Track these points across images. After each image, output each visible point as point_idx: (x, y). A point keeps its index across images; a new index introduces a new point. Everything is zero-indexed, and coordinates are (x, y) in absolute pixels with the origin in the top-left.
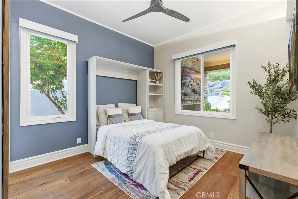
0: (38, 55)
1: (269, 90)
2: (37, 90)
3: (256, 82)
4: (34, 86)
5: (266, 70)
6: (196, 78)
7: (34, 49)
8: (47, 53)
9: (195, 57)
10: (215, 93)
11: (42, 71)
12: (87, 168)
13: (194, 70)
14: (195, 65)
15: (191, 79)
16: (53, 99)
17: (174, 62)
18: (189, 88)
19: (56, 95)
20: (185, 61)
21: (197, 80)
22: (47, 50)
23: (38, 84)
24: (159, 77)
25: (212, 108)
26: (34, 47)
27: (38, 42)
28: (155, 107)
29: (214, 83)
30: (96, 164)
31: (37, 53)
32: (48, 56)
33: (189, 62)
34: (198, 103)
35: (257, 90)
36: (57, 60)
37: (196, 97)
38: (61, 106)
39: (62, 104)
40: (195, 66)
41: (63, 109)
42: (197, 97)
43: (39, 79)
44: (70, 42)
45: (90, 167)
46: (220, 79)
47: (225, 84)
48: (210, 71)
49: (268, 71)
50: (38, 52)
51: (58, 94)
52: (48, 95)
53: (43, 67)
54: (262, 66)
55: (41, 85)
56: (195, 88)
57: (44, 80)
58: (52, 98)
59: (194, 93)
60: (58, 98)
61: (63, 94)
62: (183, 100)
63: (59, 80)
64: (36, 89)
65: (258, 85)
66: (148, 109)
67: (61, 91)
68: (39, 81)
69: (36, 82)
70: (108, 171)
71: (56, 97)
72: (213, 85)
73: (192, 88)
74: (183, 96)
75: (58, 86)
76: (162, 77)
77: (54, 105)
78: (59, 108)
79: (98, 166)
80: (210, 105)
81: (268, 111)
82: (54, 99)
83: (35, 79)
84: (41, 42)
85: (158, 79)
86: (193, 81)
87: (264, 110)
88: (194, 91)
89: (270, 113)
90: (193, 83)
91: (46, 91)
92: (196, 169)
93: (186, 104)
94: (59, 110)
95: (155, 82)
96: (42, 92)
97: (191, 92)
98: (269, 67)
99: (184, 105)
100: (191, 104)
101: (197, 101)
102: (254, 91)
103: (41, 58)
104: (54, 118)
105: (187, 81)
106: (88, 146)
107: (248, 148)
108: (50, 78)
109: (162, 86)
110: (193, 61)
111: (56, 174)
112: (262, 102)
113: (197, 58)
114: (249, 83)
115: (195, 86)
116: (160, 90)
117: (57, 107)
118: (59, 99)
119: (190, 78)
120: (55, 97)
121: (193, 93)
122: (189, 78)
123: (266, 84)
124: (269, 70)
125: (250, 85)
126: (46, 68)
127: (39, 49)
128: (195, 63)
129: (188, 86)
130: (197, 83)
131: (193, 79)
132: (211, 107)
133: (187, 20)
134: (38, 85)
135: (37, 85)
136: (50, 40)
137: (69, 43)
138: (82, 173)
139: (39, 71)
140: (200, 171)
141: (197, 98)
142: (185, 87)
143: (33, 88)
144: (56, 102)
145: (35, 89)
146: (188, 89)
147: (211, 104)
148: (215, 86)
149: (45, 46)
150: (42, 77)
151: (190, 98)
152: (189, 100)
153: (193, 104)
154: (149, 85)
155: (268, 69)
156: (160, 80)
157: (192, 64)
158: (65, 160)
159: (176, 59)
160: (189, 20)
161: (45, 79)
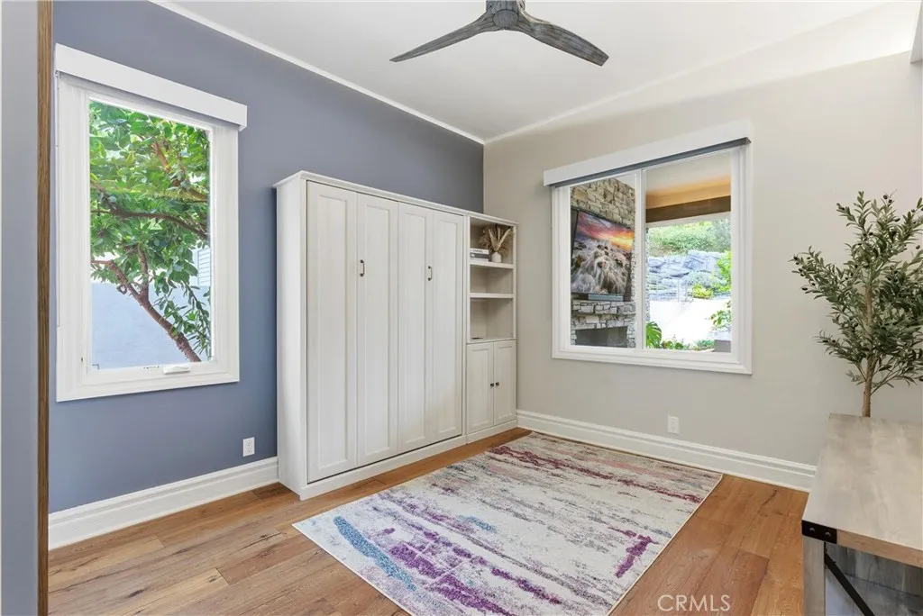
0: (111, 168)
1: (858, 280)
2: (107, 281)
3: (817, 255)
4: (99, 270)
5: (851, 218)
6: (613, 244)
7: (99, 147)
8: (140, 162)
9: (610, 180)
10: (665, 291)
11: (124, 222)
12: (280, 538)
13: (608, 220)
14: (610, 202)
15: (599, 247)
16: (162, 313)
17: (551, 191)
18: (594, 276)
19: (170, 299)
20: (579, 190)
21: (619, 251)
22: (142, 153)
23: (112, 261)
24: (502, 241)
25: (665, 338)
26: (100, 143)
27: (110, 124)
28: (488, 336)
29: (659, 260)
30: (307, 522)
31: (109, 160)
32: (145, 172)
33: (591, 195)
34: (619, 324)
35: (824, 281)
36: (177, 183)
37: (614, 304)
38: (187, 336)
39: (190, 327)
40: (611, 206)
41: (193, 343)
42: (618, 304)
43: (114, 247)
44: (219, 127)
45: (290, 534)
46: (678, 249)
47: (695, 263)
48: (656, 223)
49: (857, 220)
50: (113, 159)
51: (178, 295)
52: (143, 299)
53: (128, 207)
54: (838, 204)
55: (122, 265)
56: (611, 275)
57: (131, 250)
58: (157, 308)
59: (610, 292)
60: (179, 309)
61: (191, 294)
62: (576, 315)
63: (181, 251)
64: (104, 280)
65: (825, 264)
66: (469, 342)
67: (187, 287)
68: (113, 254)
69: (104, 256)
70: (352, 547)
71: (171, 305)
72: (657, 267)
73: (603, 276)
74: (575, 302)
75: (180, 269)
76: (512, 239)
77: (164, 331)
78: (181, 341)
79: (314, 528)
80: (659, 329)
81: (859, 347)
82: (166, 311)
83: (100, 245)
84: (119, 124)
85: (499, 246)
86: (607, 254)
87: (847, 345)
88: (608, 286)
89: (866, 353)
90: (607, 259)
91: (136, 284)
92: (635, 535)
93: (584, 327)
94: (180, 348)
95: (489, 258)
96: (123, 289)
97: (598, 288)
98: (862, 208)
99: (577, 328)
100: (599, 326)
101: (617, 317)
102: (814, 284)
103: (119, 179)
104: (167, 374)
105: (588, 254)
106: (278, 463)
107: (813, 468)
108: (151, 243)
109: (511, 270)
110: (606, 190)
111: (177, 558)
112: (836, 320)
113: (618, 182)
114: (796, 259)
115: (610, 269)
116: (504, 281)
117: (173, 337)
118: (181, 313)
119: (598, 244)
120: (168, 306)
121: (604, 291)
122: (595, 244)
123: (850, 263)
124: (860, 218)
125: (801, 267)
126: (138, 210)
127: (115, 148)
128: (609, 197)
129: (590, 269)
130: (617, 260)
131: (606, 248)
132: (660, 335)
133: (598, 57)
134: (113, 265)
135: (106, 267)
136: (154, 119)
137: (214, 128)
138: (265, 554)
139: (115, 220)
140: (649, 540)
141: (618, 308)
142: (581, 272)
143: (94, 274)
144: (171, 320)
145: (101, 279)
146: (591, 277)
147: (659, 326)
148: (665, 271)
149: (134, 138)
150: (124, 241)
151: (598, 308)
152: (593, 314)
153: (604, 326)
154: (472, 266)
155: (856, 215)
156: (505, 250)
157: (603, 200)
158: (204, 512)
159: (558, 185)
160: (607, 58)
161: (134, 246)
